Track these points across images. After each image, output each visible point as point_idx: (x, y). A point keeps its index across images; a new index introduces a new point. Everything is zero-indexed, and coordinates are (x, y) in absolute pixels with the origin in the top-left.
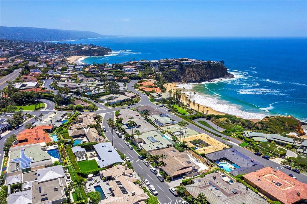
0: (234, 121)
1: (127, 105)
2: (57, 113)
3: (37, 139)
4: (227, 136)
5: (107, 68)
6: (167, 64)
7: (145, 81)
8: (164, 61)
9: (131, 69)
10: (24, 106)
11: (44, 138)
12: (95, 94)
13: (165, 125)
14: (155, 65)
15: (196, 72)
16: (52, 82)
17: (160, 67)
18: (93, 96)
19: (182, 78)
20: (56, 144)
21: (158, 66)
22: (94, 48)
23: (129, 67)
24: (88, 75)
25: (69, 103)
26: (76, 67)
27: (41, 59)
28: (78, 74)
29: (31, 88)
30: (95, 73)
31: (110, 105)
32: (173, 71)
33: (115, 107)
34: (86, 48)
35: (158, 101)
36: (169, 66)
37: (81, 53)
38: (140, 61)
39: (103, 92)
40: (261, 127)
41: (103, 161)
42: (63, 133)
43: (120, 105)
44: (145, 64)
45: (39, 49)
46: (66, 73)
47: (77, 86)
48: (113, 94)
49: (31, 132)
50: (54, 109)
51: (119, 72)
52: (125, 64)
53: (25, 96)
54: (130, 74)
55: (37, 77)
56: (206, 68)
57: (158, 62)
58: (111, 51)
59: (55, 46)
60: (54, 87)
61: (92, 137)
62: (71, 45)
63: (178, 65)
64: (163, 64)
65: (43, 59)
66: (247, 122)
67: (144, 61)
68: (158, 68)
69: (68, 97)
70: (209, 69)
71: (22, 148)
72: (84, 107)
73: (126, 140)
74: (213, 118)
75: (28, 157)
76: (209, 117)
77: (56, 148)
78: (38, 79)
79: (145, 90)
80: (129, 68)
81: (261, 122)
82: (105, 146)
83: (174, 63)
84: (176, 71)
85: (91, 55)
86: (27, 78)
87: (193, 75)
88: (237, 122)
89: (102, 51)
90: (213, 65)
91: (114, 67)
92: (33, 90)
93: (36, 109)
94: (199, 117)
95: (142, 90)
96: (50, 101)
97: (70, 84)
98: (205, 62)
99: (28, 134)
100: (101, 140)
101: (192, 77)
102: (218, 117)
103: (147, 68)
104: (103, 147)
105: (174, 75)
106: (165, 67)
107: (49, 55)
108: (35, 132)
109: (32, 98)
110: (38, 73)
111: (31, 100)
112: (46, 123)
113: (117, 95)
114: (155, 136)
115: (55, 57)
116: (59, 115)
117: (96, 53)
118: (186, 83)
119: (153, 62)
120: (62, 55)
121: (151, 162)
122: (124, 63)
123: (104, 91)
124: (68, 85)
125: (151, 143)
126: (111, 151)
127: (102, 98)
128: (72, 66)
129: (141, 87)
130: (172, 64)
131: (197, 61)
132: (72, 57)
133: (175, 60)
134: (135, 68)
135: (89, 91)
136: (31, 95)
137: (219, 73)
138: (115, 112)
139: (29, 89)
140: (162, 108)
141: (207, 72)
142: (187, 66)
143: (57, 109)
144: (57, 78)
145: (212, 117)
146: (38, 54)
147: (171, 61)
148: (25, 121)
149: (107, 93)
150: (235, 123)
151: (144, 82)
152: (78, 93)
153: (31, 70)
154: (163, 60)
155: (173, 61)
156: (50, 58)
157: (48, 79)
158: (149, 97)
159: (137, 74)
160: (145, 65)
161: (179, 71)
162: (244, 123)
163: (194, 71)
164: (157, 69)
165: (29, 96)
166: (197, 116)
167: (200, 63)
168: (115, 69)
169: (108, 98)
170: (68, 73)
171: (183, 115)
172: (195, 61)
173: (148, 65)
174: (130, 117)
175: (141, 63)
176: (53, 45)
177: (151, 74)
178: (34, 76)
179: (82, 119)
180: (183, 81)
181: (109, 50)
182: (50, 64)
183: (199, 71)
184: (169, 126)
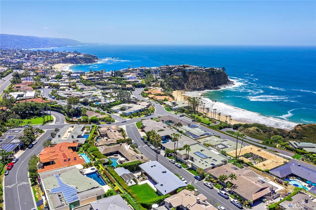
0: (266, 130)
1: (144, 115)
2: (74, 127)
3: (67, 160)
4: (273, 148)
5: (105, 75)
6: (168, 71)
7: (151, 88)
8: (166, 68)
9: (133, 76)
10: (29, 119)
11: (75, 159)
12: (106, 104)
13: (200, 137)
14: (156, 72)
15: (200, 79)
16: (50, 92)
17: (161, 75)
18: (104, 107)
19: (185, 85)
20: (93, 166)
21: (160, 73)
22: (80, 56)
23: (130, 74)
24: (88, 83)
25: (80, 114)
26: (71, 75)
27: (25, 67)
28: (76, 82)
29: (30, 99)
30: (95, 81)
31: (126, 116)
32: (176, 78)
33: (132, 118)
34: (71, 55)
35: (175, 110)
36: (171, 73)
37: (65, 61)
38: (140, 68)
39: (114, 102)
40: (296, 136)
41: (162, 185)
42: (93, 151)
43: (137, 115)
44: (145, 71)
45: (20, 57)
46: (62, 81)
47: (83, 95)
48: (124, 103)
49: (55, 152)
50: (65, 121)
51: (120, 80)
52: (125, 71)
53: (29, 108)
54: (133, 82)
55: (33, 86)
56: (209, 75)
57: (159, 69)
58: (97, 59)
59: (37, 54)
60: (56, 97)
61: (130, 155)
62: (53, 52)
63: (180, 72)
64: (165, 71)
65: (27, 66)
66: (279, 131)
67: (144, 68)
68: (159, 75)
69: (77, 108)
70: (212, 76)
71: (55, 173)
72: (100, 119)
73: (168, 156)
74: (241, 128)
75: (69, 185)
76: (236, 127)
77: (94, 171)
78: (34, 89)
79: (156, 99)
80: (130, 76)
81: (295, 131)
82: (155, 166)
83: (177, 70)
84: (179, 78)
85: (77, 63)
86: (19, 87)
87: (197, 83)
88: (269, 131)
89: (89, 59)
90: (215, 72)
91: (113, 74)
92: (33, 101)
93: (45, 123)
94: (225, 127)
95: (152, 98)
96: (57, 113)
97: (73, 94)
98: (208, 68)
99: (52, 155)
100: (144, 158)
101: (196, 84)
102: (246, 126)
103: (147, 76)
104: (152, 166)
105: (177, 82)
106: (167, 74)
107: (33, 63)
108: (59, 151)
109: (37, 109)
110: (30, 81)
111: (36, 112)
112: (66, 139)
113: (131, 105)
114: (201, 151)
115: (40, 65)
116: (78, 129)
117: (82, 61)
118: (190, 91)
119: (154, 69)
120: (46, 63)
121: (213, 183)
122: (122, 70)
123: (115, 100)
124: (71, 95)
125: (202, 159)
126: (166, 172)
127: (115, 108)
128: (65, 74)
129: (151, 96)
130: (174, 71)
131: (199, 68)
132: (57, 64)
133: (176, 67)
134: (136, 75)
135: (97, 100)
136: (35, 106)
137: (221, 80)
138: (135, 123)
139: (28, 99)
140: (182, 118)
141: (210, 79)
142: (190, 73)
143: (69, 121)
144: (55, 86)
145: (239, 126)
146: (19, 62)
147: (173, 68)
148: (37, 137)
149: (118, 103)
150: (267, 133)
151: (151, 90)
152: (85, 103)
153: (22, 79)
154: (164, 67)
155: (175, 68)
156: (34, 66)
157: (44, 87)
158: (163, 106)
159: (140, 81)
160: (145, 73)
161: (182, 78)
162: (276, 132)
163: (197, 79)
164: (158, 77)
165: (34, 108)
166: (222, 125)
167: (203, 69)
168: (114, 76)
169: (121, 108)
170: (65, 81)
171: (208, 124)
172: (197, 68)
173: (149, 72)
174: (159, 129)
175: (141, 70)
176: (34, 53)
177: (153, 82)
178: (28, 85)
179: (106, 133)
180: (187, 89)
181: (96, 58)
182: (38, 72)
183: (203, 78)
184: (206, 138)
